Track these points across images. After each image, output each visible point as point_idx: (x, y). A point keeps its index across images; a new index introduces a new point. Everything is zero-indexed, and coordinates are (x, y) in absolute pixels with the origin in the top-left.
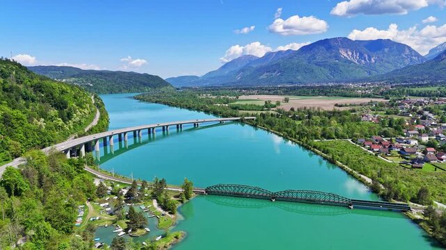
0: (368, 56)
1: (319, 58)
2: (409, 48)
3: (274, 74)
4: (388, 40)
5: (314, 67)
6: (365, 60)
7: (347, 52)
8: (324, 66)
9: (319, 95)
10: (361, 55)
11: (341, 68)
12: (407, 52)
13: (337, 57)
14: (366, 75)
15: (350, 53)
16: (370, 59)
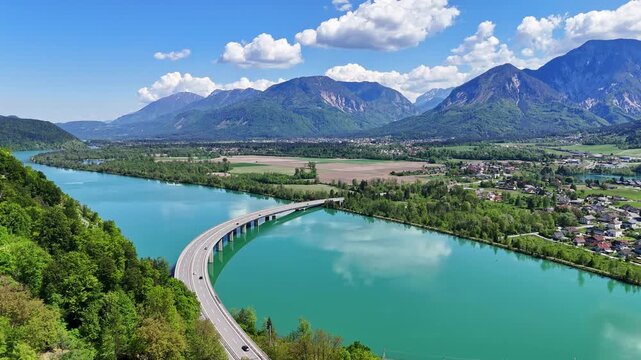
0: (356, 103)
1: (297, 103)
2: (400, 94)
3: (238, 123)
4: (376, 83)
5: (294, 116)
6: (352, 108)
7: (330, 97)
8: (306, 114)
9: (334, 157)
10: (347, 101)
11: (328, 117)
12: (398, 99)
13: (319, 102)
14: (357, 128)
15: (334, 98)
16: (358, 108)
